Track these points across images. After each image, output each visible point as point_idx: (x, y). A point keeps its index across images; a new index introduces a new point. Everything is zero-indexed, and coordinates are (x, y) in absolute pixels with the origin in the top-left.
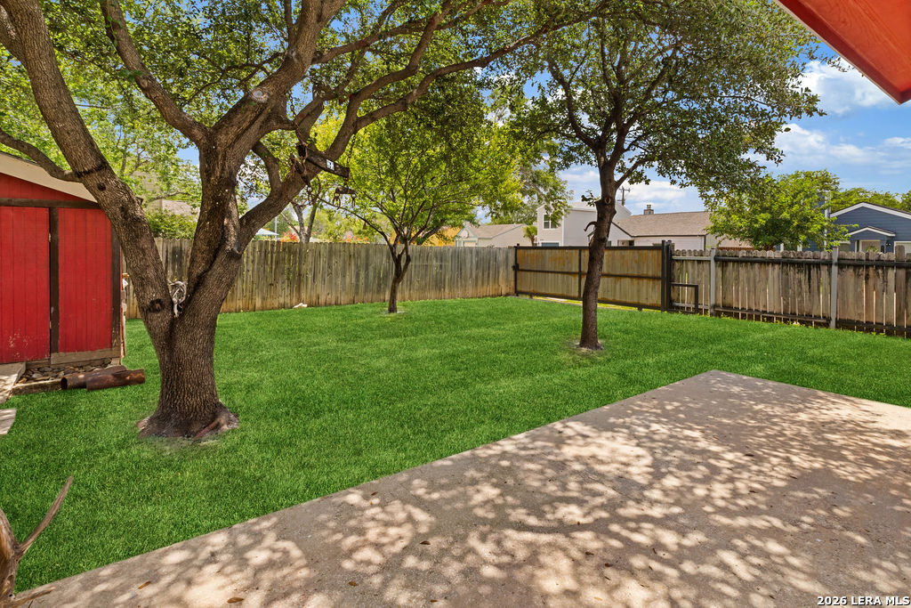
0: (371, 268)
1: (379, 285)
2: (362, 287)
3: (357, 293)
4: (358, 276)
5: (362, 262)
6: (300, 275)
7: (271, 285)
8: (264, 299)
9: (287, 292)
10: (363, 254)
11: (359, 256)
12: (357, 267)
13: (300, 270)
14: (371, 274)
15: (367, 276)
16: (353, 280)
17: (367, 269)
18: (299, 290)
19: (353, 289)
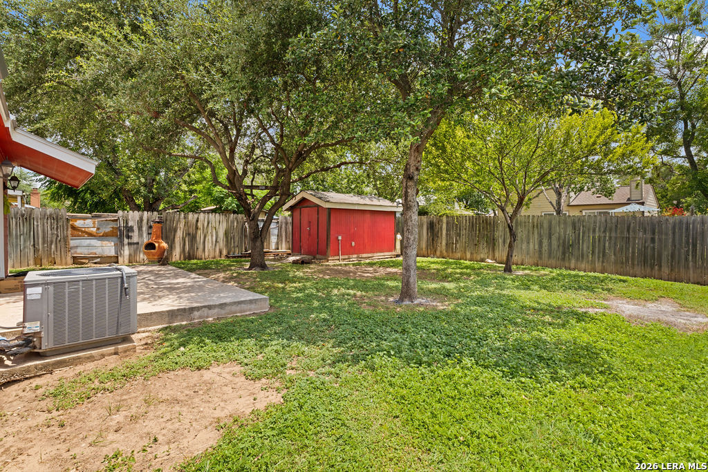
0: (553, 237)
1: (564, 253)
2: (545, 255)
3: (540, 258)
4: (541, 244)
5: (545, 231)
6: (494, 239)
7: (476, 245)
8: (472, 253)
9: (486, 250)
10: (546, 225)
11: (542, 226)
12: (540, 236)
13: (494, 236)
14: (555, 243)
15: (550, 245)
16: (537, 247)
17: (550, 238)
18: (494, 250)
19: (537, 255)
